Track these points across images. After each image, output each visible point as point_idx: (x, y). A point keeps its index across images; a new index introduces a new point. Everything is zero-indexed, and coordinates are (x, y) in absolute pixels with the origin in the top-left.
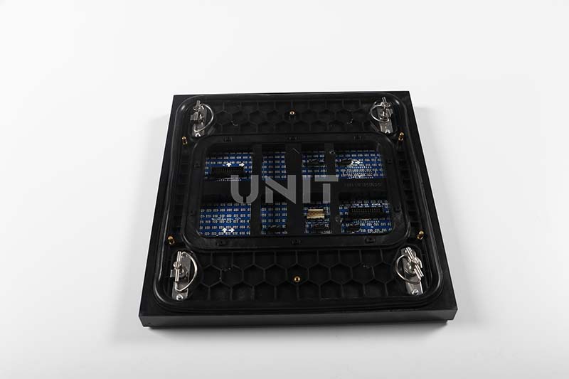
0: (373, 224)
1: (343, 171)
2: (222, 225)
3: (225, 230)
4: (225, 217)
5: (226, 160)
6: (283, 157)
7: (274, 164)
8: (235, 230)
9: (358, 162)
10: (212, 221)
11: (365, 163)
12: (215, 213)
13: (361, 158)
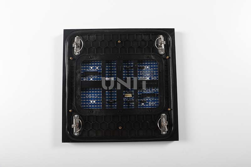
0: (151, 99)
1: (141, 72)
2: (90, 99)
3: (91, 101)
4: (91, 95)
5: (90, 65)
6: (115, 64)
7: (111, 68)
8: (96, 102)
9: (148, 67)
10: (86, 97)
11: (151, 67)
12: (87, 93)
13: (149, 65)
